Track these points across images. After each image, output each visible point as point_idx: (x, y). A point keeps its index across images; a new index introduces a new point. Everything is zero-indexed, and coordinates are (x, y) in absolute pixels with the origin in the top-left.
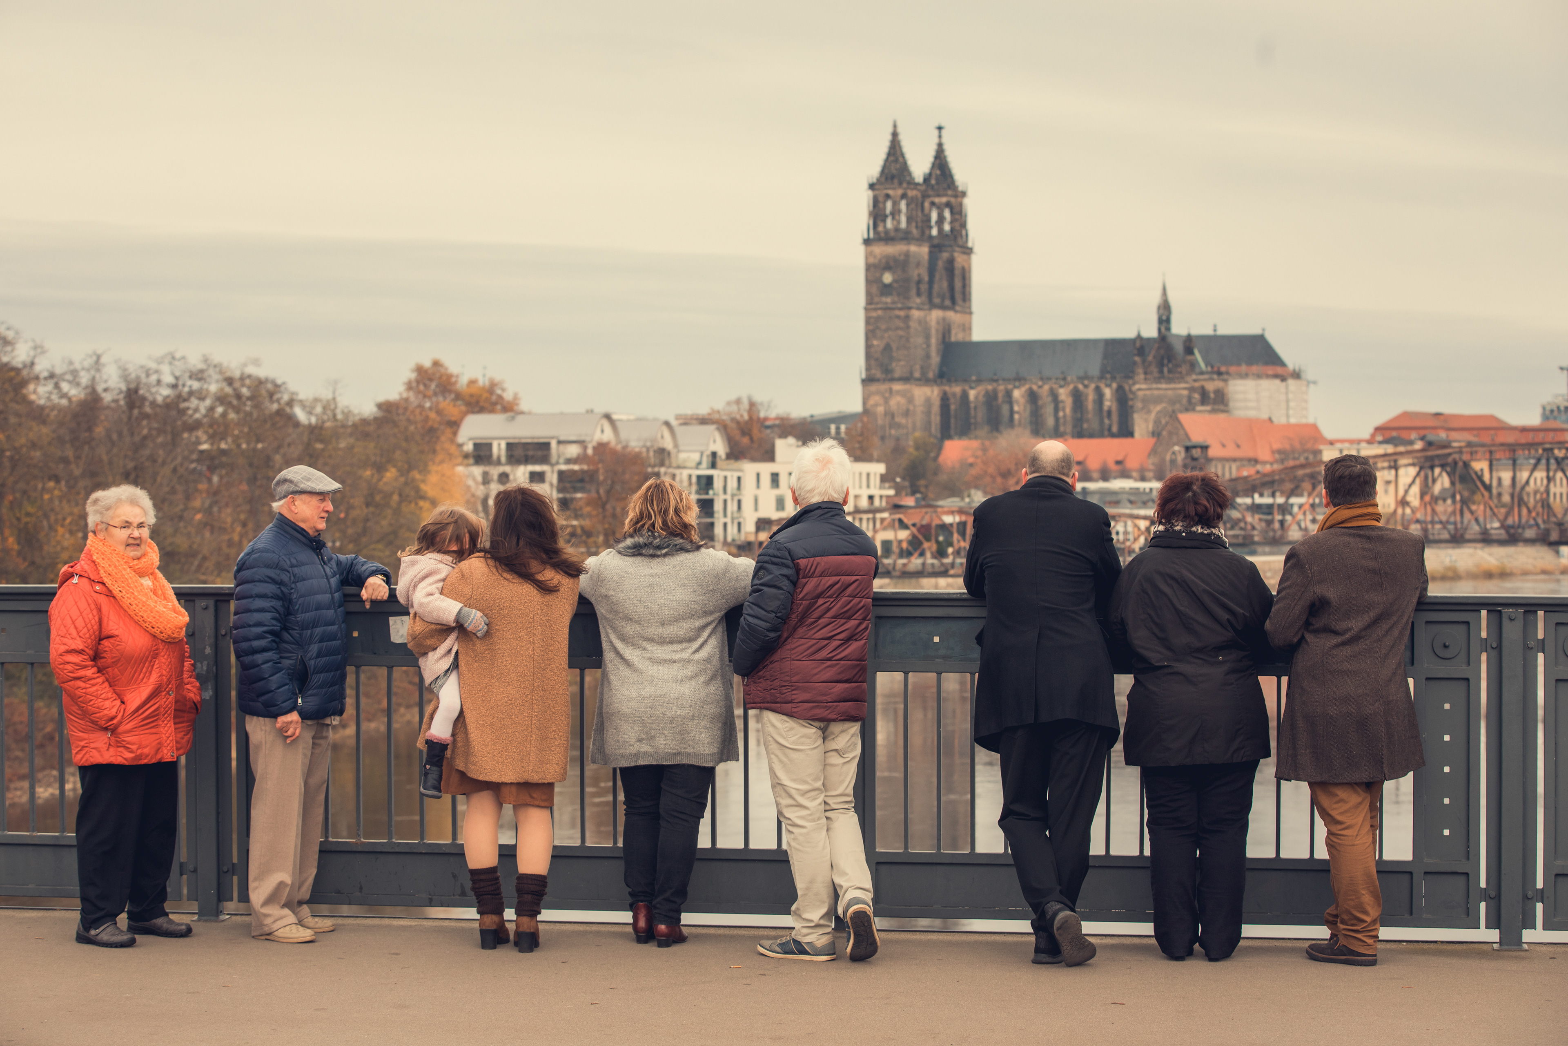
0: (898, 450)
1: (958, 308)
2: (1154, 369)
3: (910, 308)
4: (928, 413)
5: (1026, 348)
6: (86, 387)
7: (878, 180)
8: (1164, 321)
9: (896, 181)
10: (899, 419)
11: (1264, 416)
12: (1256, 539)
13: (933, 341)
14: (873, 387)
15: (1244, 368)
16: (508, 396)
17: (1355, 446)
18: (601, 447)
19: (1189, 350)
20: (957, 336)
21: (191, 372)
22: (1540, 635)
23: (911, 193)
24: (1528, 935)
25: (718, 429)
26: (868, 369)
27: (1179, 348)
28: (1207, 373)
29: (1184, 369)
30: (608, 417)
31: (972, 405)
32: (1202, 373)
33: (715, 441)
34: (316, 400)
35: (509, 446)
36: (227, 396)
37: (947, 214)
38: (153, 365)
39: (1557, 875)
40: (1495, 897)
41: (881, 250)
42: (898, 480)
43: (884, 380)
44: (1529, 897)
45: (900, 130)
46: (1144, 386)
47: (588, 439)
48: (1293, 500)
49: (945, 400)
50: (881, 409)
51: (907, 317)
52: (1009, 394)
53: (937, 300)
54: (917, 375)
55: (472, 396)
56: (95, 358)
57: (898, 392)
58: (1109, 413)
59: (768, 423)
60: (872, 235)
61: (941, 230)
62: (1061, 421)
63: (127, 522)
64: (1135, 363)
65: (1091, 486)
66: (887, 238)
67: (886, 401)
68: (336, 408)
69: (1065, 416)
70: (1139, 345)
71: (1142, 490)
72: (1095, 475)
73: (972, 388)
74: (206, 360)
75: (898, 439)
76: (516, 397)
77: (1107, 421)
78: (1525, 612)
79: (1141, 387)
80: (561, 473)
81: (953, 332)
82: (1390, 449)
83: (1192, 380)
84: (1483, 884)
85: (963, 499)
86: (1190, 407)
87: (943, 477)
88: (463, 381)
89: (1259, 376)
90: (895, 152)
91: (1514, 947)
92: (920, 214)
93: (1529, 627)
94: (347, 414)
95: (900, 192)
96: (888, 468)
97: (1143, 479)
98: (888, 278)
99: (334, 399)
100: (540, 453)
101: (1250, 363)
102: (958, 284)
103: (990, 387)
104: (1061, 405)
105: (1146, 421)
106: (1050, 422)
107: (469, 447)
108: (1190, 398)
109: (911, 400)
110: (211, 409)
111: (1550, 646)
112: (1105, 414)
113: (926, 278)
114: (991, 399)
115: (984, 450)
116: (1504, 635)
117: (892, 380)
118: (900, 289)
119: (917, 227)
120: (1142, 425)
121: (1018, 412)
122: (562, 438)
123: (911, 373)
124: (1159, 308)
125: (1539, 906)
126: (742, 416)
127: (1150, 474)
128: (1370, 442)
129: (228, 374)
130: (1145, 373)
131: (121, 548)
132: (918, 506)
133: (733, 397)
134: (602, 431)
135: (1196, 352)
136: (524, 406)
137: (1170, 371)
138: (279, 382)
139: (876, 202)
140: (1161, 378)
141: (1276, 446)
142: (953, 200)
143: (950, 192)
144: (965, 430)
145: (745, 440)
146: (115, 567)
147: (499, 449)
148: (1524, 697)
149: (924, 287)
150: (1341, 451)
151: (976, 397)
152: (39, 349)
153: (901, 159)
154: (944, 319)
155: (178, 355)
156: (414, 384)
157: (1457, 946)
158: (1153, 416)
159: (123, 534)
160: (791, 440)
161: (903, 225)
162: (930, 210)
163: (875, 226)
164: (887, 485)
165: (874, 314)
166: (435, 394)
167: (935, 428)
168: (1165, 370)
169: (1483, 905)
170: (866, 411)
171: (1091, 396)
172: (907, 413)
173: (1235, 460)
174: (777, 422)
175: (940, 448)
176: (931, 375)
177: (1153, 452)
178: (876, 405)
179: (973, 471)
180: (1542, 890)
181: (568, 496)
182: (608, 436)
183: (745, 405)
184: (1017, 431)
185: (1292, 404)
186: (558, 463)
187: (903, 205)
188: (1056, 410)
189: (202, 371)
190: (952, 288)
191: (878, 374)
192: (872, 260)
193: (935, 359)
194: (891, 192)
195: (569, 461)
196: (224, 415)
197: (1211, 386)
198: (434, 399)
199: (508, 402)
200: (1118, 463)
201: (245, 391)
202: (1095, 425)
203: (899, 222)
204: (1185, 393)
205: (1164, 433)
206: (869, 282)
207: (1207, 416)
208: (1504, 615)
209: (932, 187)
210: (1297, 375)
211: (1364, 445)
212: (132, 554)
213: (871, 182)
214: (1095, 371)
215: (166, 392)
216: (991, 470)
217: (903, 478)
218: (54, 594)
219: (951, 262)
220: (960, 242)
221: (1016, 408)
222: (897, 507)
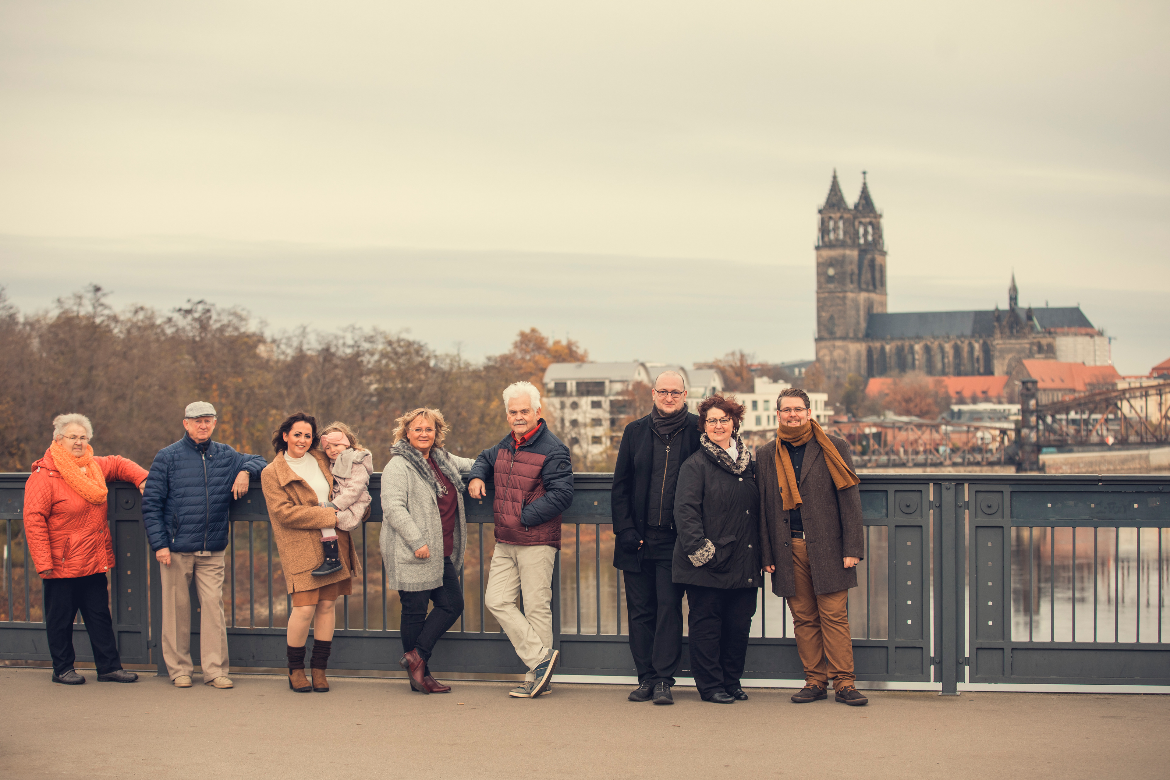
0: (838, 385)
1: (878, 291)
2: (1007, 331)
3: (846, 292)
4: (859, 360)
5: (923, 318)
6: (297, 348)
7: (824, 207)
8: (1013, 298)
9: (836, 208)
10: (840, 365)
11: (1079, 360)
12: (1069, 442)
13: (862, 313)
14: (823, 344)
15: (1066, 329)
16: (580, 351)
17: (1139, 380)
18: (639, 385)
19: (1030, 318)
20: (877, 309)
21: (365, 337)
22: (966, 499)
23: (846, 216)
24: (960, 686)
25: (716, 372)
26: (819, 331)
27: (1023, 316)
28: (1042, 333)
29: (1026, 330)
30: (643, 365)
31: (888, 355)
32: (1038, 333)
33: (714, 380)
34: (447, 355)
35: (578, 384)
36: (387, 353)
37: (870, 229)
38: (340, 333)
39: (977, 649)
40: (939, 663)
41: (827, 253)
42: (838, 405)
43: (830, 339)
44: (959, 664)
45: (838, 174)
46: (1000, 342)
47: (629, 379)
48: (1094, 416)
49: (870, 351)
50: (827, 358)
51: (844, 298)
52: (912, 348)
53: (864, 286)
54: (851, 335)
55: (556, 351)
56: (301, 330)
57: (839, 347)
58: (978, 360)
59: (753, 368)
60: (821, 243)
61: (866, 240)
62: (946, 365)
63: (74, 436)
64: (994, 327)
65: (964, 408)
66: (830, 245)
67: (831, 353)
68: (460, 360)
69: (949, 362)
70: (997, 315)
71: (998, 411)
72: (968, 400)
73: (887, 343)
74: (375, 329)
75: (838, 378)
76: (586, 352)
77: (976, 365)
78: (956, 484)
79: (998, 342)
80: (612, 402)
81: (875, 307)
82: (1161, 381)
83: (1032, 338)
84: (932, 655)
85: (879, 416)
86: (1031, 355)
87: (867, 403)
88: (550, 343)
89: (1076, 335)
90: (835, 189)
91: (950, 694)
92: (852, 229)
93: (958, 493)
94: (468, 365)
95: (838, 215)
96: (829, 397)
97: (1000, 402)
98: (831, 272)
99: (458, 355)
100: (596, 389)
101: (1070, 326)
102: (877, 275)
103: (899, 343)
104: (946, 355)
105: (1002, 365)
106: (939, 366)
107: (551, 385)
108: (1030, 350)
109: (847, 352)
110: (379, 361)
111: (972, 505)
112: (975, 361)
113: (856, 271)
114: (900, 351)
115: (895, 384)
116: (943, 499)
117: (835, 339)
118: (840, 279)
119: (850, 238)
120: (999, 367)
121: (918, 360)
122: (613, 379)
123: (847, 334)
124: (1010, 290)
125: (967, 668)
126: (736, 363)
127: (1004, 400)
128: (1148, 378)
129: (390, 338)
130: (1001, 333)
131: (70, 450)
132: (849, 421)
133: (730, 351)
134: (639, 374)
135: (1035, 319)
136: (591, 357)
137: (1017, 332)
138: (422, 343)
139: (823, 222)
140: (1012, 336)
141: (1088, 380)
142: (874, 220)
143: (872, 215)
144: (883, 371)
145: (738, 380)
146: (64, 460)
147: (571, 386)
148: (956, 538)
149: (855, 277)
150: (1129, 384)
151: (891, 350)
152: (264, 323)
153: (839, 194)
154: (869, 299)
155: (357, 326)
156: (519, 344)
157: (917, 693)
158: (1006, 361)
159: (71, 442)
160: (765, 379)
161: (841, 236)
162: (859, 227)
163: (823, 237)
164: (829, 408)
165: (822, 296)
166: (533, 350)
167: (863, 372)
168: (1015, 331)
169: (932, 667)
170: (818, 360)
171: (966, 348)
172: (845, 361)
173: (1060, 390)
174: (759, 367)
175: (866, 383)
176: (860, 335)
177: (1007, 385)
178: (825, 355)
179: (887, 399)
180: (968, 658)
181: (615, 417)
182: (642, 377)
183: (738, 356)
184: (917, 371)
185: (1098, 353)
186: (609, 395)
187: (841, 224)
188: (943, 357)
189: (372, 337)
190: (873, 278)
191: (825, 334)
192: (821, 260)
193: (863, 325)
194: (833, 215)
195: (618, 394)
196: (387, 365)
197: (1044, 341)
198: (532, 354)
199: (581, 355)
200: (984, 392)
201: (400, 350)
202: (969, 368)
203: (838, 235)
204: (1027, 346)
205: (1014, 373)
206: (819, 274)
207: (1042, 361)
208: (943, 486)
209: (860, 212)
210: (1101, 334)
211: (1144, 379)
212: (76, 454)
213: (820, 208)
214: (968, 331)
215: (349, 351)
216: (899, 397)
217: (841, 403)
218: (27, 478)
219: (872, 262)
220: (879, 247)
221: (917, 357)
222: (836, 422)
